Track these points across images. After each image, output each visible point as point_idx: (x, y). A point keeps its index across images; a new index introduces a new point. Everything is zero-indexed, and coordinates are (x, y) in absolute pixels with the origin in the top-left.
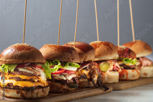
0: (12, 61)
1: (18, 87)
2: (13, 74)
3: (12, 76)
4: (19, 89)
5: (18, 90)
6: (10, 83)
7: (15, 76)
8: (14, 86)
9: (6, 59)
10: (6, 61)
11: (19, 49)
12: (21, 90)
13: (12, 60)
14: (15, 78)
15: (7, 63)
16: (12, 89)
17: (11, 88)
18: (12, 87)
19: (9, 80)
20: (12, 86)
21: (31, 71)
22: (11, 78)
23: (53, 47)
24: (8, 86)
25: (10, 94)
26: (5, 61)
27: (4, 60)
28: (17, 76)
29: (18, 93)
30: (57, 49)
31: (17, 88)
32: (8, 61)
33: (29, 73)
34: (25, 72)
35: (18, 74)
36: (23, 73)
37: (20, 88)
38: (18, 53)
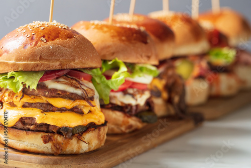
0: (34, 64)
1: (48, 126)
2: (33, 95)
3: (31, 101)
4: (47, 132)
5: (47, 134)
6: (26, 118)
7: (38, 101)
8: (36, 124)
9: (17, 60)
10: (18, 66)
11: (46, 36)
12: (53, 133)
13: (33, 62)
14: (38, 105)
15: (20, 69)
16: (33, 131)
17: (29, 130)
18: (32, 127)
19: (23, 109)
20: (32, 125)
21: (77, 88)
22: (27, 105)
23: (105, 29)
24: (20, 125)
25: (26, 143)
26: (14, 65)
27: (12, 62)
28: (44, 100)
29: (45, 142)
30: (116, 34)
31: (44, 129)
32: (24, 64)
33: (72, 94)
34: (64, 92)
35: (46, 96)
36: (59, 94)
37: (50, 129)
38: (46, 45)
